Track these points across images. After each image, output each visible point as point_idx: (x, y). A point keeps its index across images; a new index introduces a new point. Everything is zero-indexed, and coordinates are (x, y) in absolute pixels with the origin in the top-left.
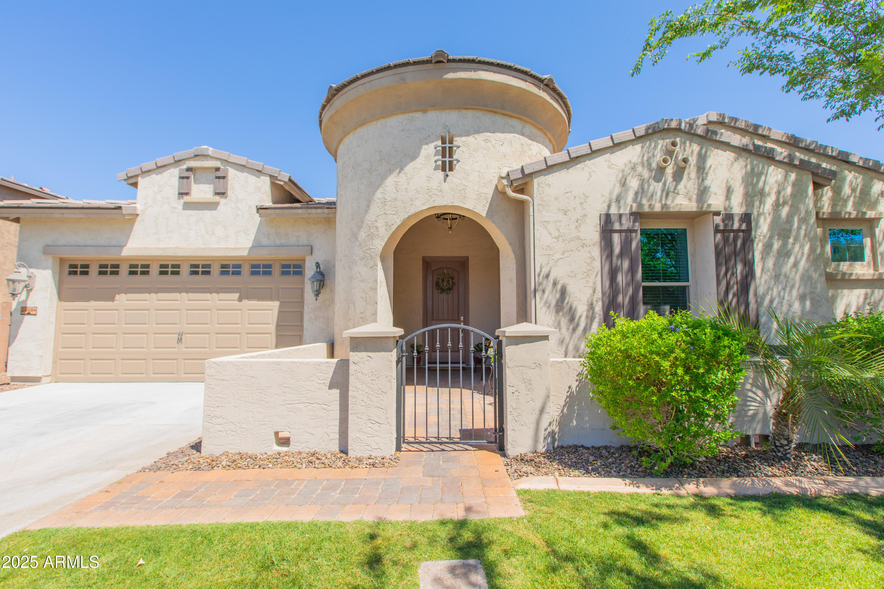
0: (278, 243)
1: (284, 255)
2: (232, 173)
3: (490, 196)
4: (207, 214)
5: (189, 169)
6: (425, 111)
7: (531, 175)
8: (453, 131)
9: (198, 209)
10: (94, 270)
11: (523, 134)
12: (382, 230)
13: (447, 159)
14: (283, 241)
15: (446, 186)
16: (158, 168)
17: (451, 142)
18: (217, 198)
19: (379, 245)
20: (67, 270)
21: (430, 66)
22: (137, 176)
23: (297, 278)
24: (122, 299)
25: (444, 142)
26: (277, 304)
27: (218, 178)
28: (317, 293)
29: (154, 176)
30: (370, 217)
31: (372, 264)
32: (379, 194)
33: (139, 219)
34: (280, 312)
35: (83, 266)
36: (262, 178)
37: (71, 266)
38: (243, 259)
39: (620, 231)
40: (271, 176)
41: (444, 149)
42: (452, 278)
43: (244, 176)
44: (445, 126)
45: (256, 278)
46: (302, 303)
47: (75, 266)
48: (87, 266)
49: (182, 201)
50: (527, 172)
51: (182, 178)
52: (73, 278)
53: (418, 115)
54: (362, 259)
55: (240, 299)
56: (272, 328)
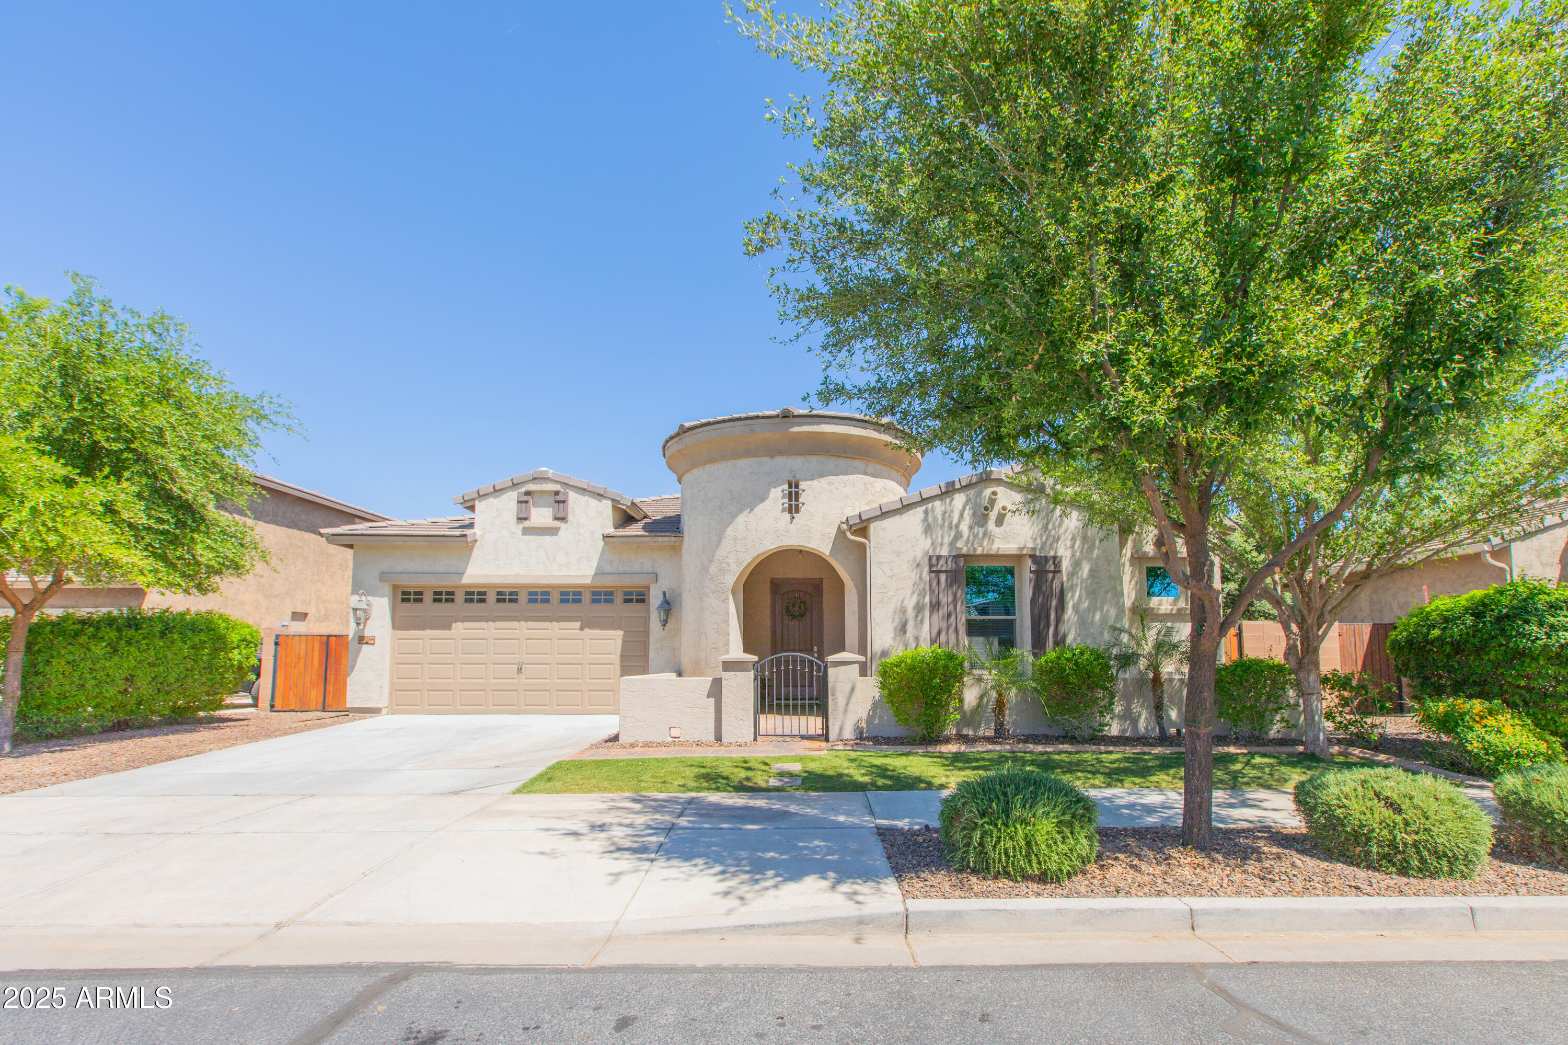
0: (621, 570)
1: (627, 582)
2: (572, 496)
3: (833, 536)
4: (548, 539)
5: (527, 493)
6: (772, 456)
7: (868, 520)
8: (798, 476)
9: (538, 534)
10: (428, 597)
11: (865, 474)
12: (733, 566)
13: (793, 503)
14: (626, 569)
15: (792, 527)
16: (495, 491)
17: (797, 486)
18: (557, 524)
19: (730, 579)
20: (400, 597)
21: (777, 420)
22: (474, 499)
23: (640, 606)
24: (459, 628)
25: (790, 486)
26: (621, 633)
27: (558, 502)
28: (665, 623)
29: (492, 499)
30: (721, 553)
31: (723, 597)
32: (729, 531)
33: (477, 544)
34: (624, 641)
35: (416, 593)
36: (604, 501)
37: (404, 593)
38: (585, 587)
39: (946, 572)
40: (613, 500)
41: (790, 493)
42: (805, 603)
43: (584, 500)
44: (792, 471)
45: (597, 607)
46: (646, 633)
47: (409, 593)
48: (421, 593)
49: (521, 526)
50: (864, 518)
51: (520, 502)
52: (406, 605)
53: (767, 459)
54: (714, 592)
55: (582, 629)
56: (616, 658)
